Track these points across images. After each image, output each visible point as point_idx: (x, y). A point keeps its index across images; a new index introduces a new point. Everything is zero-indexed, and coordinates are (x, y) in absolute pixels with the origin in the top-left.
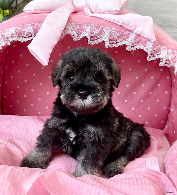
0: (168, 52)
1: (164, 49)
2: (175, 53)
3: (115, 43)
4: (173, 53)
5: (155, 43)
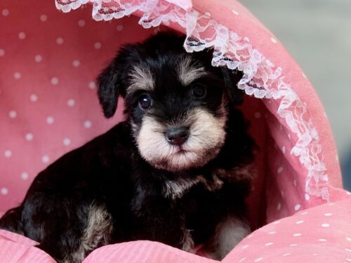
0: (230, 39)
1: (222, 31)
2: (246, 42)
3: (116, 12)
4: (242, 42)
5: (203, 16)
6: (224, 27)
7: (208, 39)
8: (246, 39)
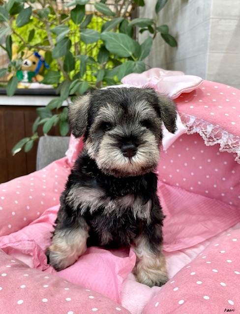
0: (229, 137)
4: (235, 138)
5: (216, 127)
6: (225, 132)
7: (218, 138)
8: (238, 137)
